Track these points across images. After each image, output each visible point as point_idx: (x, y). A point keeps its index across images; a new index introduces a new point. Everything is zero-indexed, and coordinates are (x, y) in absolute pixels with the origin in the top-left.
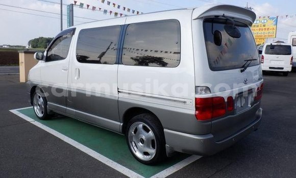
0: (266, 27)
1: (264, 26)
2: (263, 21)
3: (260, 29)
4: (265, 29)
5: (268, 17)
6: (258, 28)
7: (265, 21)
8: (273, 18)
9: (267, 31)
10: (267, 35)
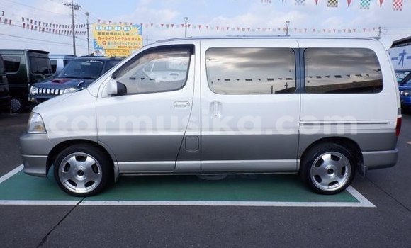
0: (131, 36)
1: (128, 34)
2: (125, 28)
3: (123, 38)
4: (129, 38)
5: (131, 24)
6: (120, 37)
7: (129, 29)
8: (138, 26)
9: (131, 42)
10: (132, 46)
